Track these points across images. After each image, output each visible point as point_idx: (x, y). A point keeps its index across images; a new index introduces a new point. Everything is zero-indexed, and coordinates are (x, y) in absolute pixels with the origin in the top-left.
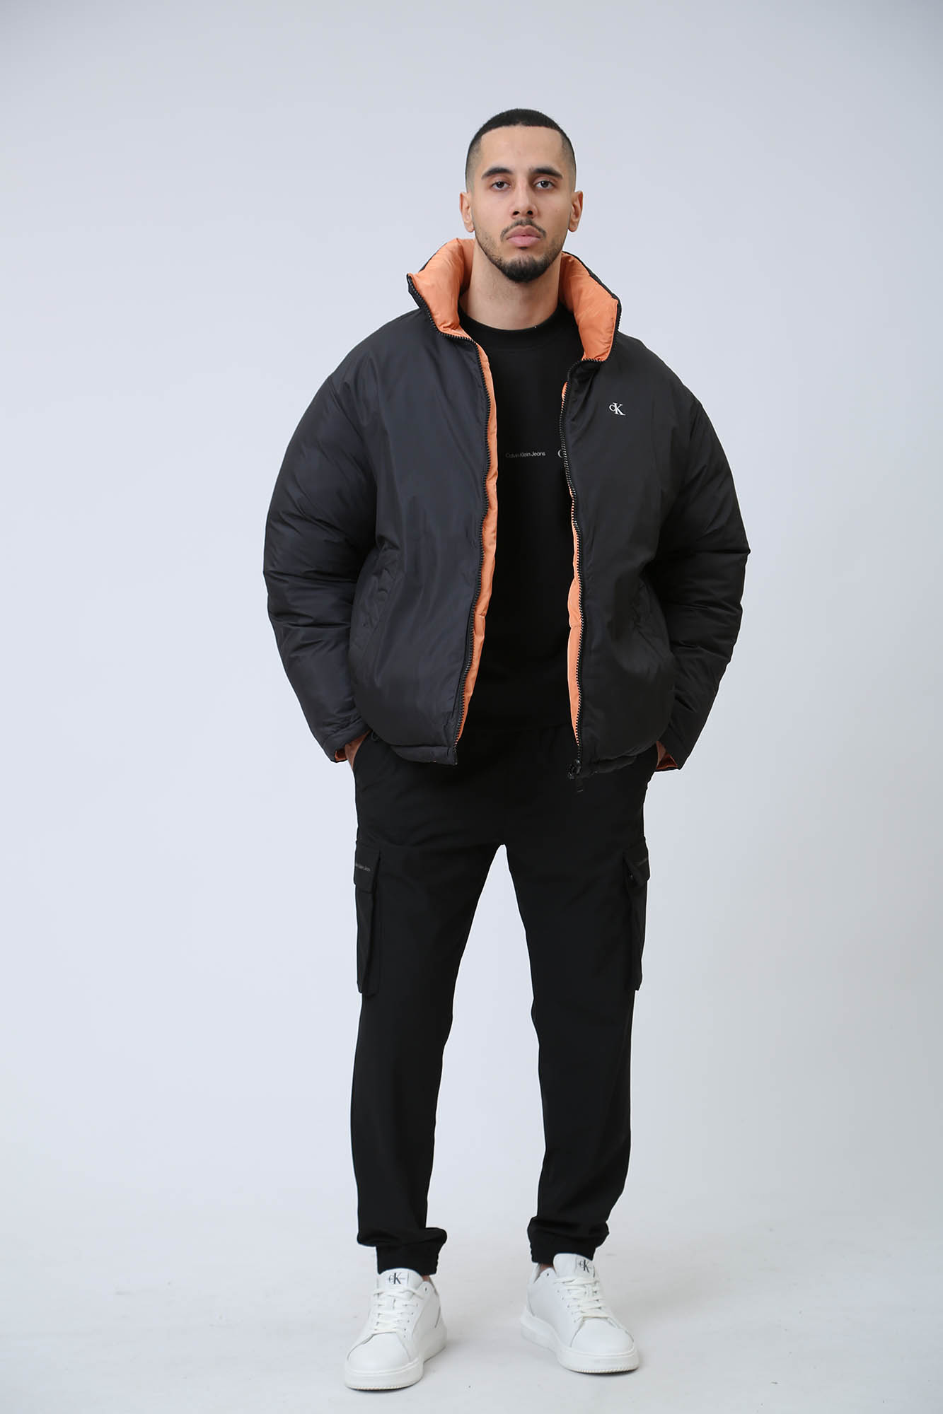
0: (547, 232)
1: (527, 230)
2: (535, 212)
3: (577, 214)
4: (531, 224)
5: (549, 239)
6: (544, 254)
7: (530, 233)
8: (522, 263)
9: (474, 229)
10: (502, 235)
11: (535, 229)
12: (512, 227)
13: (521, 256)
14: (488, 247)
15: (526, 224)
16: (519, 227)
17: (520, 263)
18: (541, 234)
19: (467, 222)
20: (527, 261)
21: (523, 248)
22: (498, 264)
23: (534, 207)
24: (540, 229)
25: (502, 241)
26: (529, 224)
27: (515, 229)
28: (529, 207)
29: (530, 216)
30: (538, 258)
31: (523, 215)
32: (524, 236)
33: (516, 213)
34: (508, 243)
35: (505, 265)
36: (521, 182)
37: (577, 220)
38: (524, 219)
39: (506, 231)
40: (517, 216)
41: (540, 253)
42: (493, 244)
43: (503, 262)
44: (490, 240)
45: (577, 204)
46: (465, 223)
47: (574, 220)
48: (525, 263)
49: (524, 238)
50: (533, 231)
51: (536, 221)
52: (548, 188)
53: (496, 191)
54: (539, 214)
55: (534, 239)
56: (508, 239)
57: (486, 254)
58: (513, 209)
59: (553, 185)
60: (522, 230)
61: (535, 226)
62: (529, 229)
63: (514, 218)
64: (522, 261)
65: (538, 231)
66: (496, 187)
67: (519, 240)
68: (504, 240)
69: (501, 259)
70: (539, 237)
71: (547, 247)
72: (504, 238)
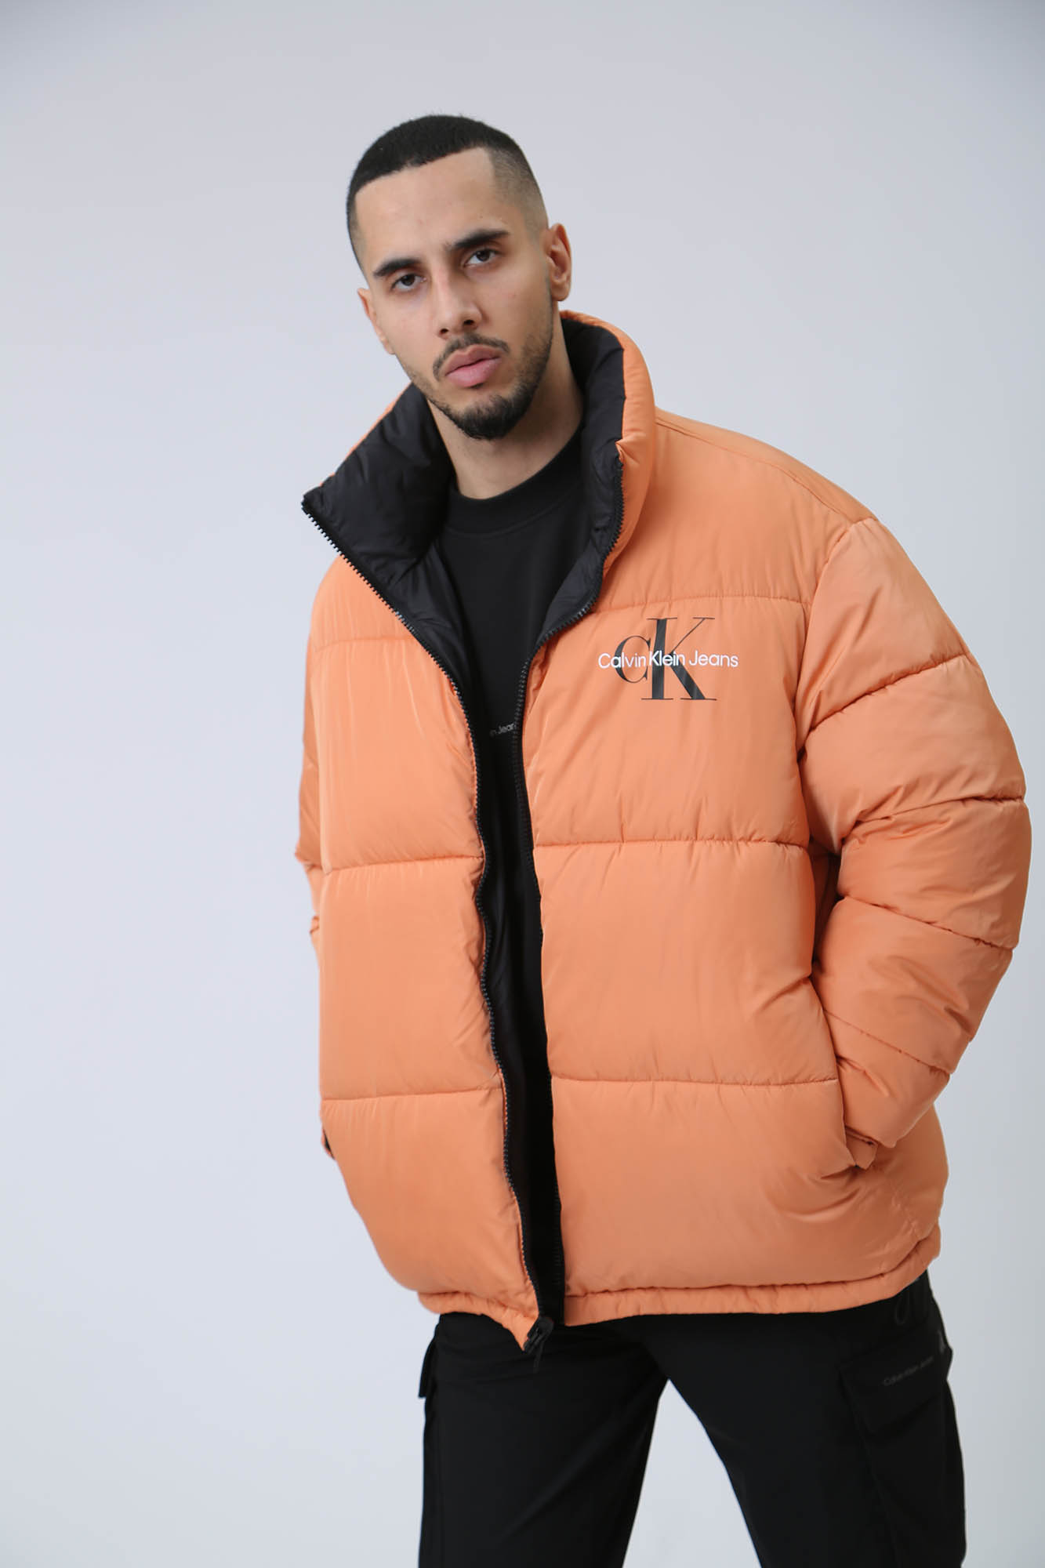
1: (472, 353)
2: (477, 318)
3: (563, 267)
4: (476, 340)
5: (517, 351)
6: (517, 379)
7: (480, 357)
8: (484, 411)
10: (436, 372)
11: (484, 347)
12: (445, 356)
13: (477, 399)
15: (467, 345)
16: (457, 352)
17: (479, 411)
18: (498, 350)
21: (477, 387)
23: (473, 309)
24: (494, 344)
25: (438, 379)
26: (472, 344)
27: (452, 357)
28: (464, 313)
29: (471, 327)
30: (508, 392)
31: (456, 331)
32: (471, 364)
33: (443, 331)
34: (449, 383)
35: (458, 416)
36: (438, 270)
37: (566, 277)
38: (460, 337)
39: (438, 364)
40: (447, 336)
41: (510, 381)
43: (452, 411)
45: (559, 248)
47: (559, 281)
48: (488, 409)
49: (472, 368)
50: (482, 351)
51: (484, 332)
52: (490, 260)
53: (402, 293)
54: (485, 318)
55: (490, 363)
56: (448, 374)
58: (437, 327)
59: (496, 252)
60: (461, 356)
61: (487, 342)
62: (475, 350)
63: (443, 342)
64: (481, 409)
65: (491, 347)
66: (401, 287)
67: (466, 374)
68: (442, 379)
69: (449, 408)
70: (495, 357)
71: (516, 366)
72: (440, 375)
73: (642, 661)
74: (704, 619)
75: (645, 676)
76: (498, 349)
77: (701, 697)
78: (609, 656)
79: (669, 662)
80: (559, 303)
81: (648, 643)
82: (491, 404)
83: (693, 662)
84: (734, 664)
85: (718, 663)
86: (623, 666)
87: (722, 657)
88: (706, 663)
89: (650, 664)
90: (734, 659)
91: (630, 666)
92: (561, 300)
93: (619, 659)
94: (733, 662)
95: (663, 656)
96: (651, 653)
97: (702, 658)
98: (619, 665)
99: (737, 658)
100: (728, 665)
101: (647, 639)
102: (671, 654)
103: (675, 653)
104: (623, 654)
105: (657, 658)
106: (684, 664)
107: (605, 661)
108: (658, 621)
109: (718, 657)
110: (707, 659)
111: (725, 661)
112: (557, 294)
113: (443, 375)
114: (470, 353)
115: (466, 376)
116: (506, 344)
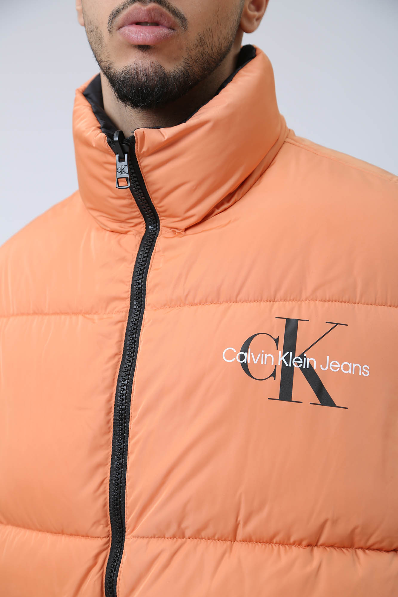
0: (188, 16)
4: (160, 1)
5: (193, 34)
6: (182, 60)
7: (157, 19)
8: (141, 75)
10: (110, 22)
11: (164, 10)
13: (139, 62)
15: (151, 1)
16: (137, 6)
17: (137, 73)
20: (150, 72)
21: (143, 48)
24: (175, 13)
25: (110, 31)
26: (154, 2)
27: (130, 8)
30: (172, 68)
32: (145, 23)
34: (118, 36)
35: (114, 75)
37: (257, 14)
41: (175, 59)
43: (112, 71)
47: (251, 13)
48: (146, 74)
49: (144, 27)
50: (162, 14)
55: (162, 31)
56: (119, 28)
60: (140, 11)
62: (153, 9)
64: (140, 71)
65: (171, 15)
67: (136, 31)
68: (114, 31)
69: (110, 66)
70: (171, 28)
71: (187, 48)
72: (113, 27)
73: (269, 358)
74: (337, 324)
75: (274, 375)
76: (177, 20)
77: (330, 403)
78: (235, 351)
79: (299, 364)
80: (245, 35)
81: (277, 341)
82: (150, 70)
83: (324, 367)
84: (366, 373)
85: (350, 371)
86: (249, 362)
87: (354, 365)
88: (338, 369)
89: (280, 364)
90: (366, 368)
91: (255, 362)
92: (248, 32)
93: (245, 354)
94: (365, 371)
95: (293, 356)
96: (280, 353)
97: (333, 364)
98: (245, 361)
99: (369, 368)
100: (360, 374)
101: (276, 338)
102: (302, 356)
103: (305, 355)
104: (249, 350)
105: (287, 358)
106: (315, 368)
107: (230, 355)
108: (288, 321)
109: (350, 365)
110: (339, 366)
111: (357, 368)
112: (246, 24)
113: (116, 28)
114: (148, 11)
115: (136, 33)
116: (186, 20)
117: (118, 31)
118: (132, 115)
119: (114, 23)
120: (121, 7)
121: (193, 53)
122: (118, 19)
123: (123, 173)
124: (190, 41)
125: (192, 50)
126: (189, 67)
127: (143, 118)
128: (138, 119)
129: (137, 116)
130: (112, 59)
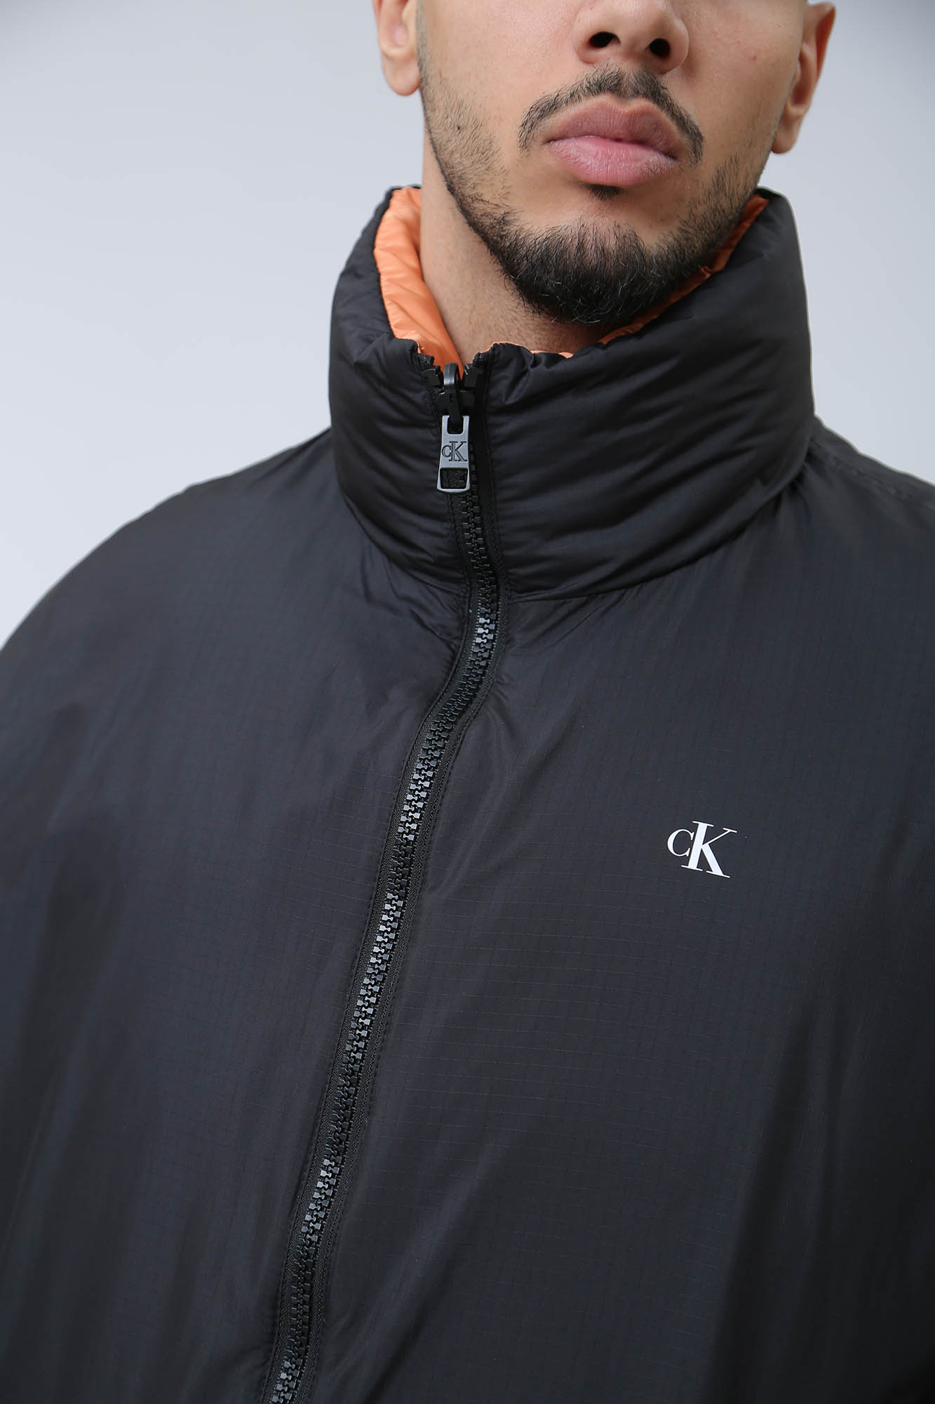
0: (705, 130)
1: (634, 117)
2: (680, 52)
3: (801, 93)
4: (656, 94)
5: (711, 164)
6: (677, 223)
7: (643, 133)
8: (589, 249)
9: (420, 86)
11: (664, 117)
12: (574, 96)
14: (461, 163)
15: (637, 93)
16: (605, 99)
18: (682, 141)
19: (396, 52)
20: (612, 243)
21: (605, 192)
22: (490, 233)
23: (679, 26)
24: (682, 122)
25: (525, 145)
26: (645, 96)
27: (587, 105)
28: (662, 24)
29: (656, 61)
30: (654, 238)
31: (631, 53)
32: (618, 140)
33: (601, 40)
34: (548, 158)
38: (630, 68)
39: (550, 107)
40: (604, 53)
41: (664, 220)
42: (485, 153)
43: (513, 228)
44: (474, 137)
45: (810, 53)
46: (386, 56)
47: (793, 109)
49: (616, 145)
50: (658, 126)
51: (673, 84)
55: (650, 159)
56: (551, 140)
57: (451, 189)
58: (591, 22)
61: (671, 109)
62: (644, 113)
63: (587, 62)
64: (589, 238)
65: (673, 127)
67: (597, 153)
68: (535, 146)
69: (506, 219)
70: (671, 154)
71: (692, 198)
72: (535, 136)
76: (683, 138)
112: (780, 134)
113: (541, 139)
114: (631, 116)
115: (595, 157)
116: (702, 138)
117: (546, 146)
118: (518, 317)
119: (539, 128)
120: (565, 95)
121: (701, 209)
122: (551, 122)
123: (456, 458)
124: (701, 185)
125: (699, 203)
126: (687, 239)
127: (544, 326)
128: (531, 327)
129: (530, 322)
130: (515, 203)
